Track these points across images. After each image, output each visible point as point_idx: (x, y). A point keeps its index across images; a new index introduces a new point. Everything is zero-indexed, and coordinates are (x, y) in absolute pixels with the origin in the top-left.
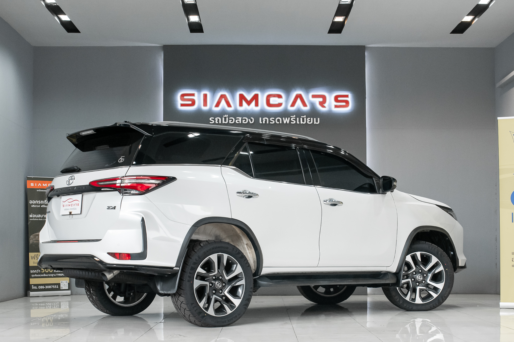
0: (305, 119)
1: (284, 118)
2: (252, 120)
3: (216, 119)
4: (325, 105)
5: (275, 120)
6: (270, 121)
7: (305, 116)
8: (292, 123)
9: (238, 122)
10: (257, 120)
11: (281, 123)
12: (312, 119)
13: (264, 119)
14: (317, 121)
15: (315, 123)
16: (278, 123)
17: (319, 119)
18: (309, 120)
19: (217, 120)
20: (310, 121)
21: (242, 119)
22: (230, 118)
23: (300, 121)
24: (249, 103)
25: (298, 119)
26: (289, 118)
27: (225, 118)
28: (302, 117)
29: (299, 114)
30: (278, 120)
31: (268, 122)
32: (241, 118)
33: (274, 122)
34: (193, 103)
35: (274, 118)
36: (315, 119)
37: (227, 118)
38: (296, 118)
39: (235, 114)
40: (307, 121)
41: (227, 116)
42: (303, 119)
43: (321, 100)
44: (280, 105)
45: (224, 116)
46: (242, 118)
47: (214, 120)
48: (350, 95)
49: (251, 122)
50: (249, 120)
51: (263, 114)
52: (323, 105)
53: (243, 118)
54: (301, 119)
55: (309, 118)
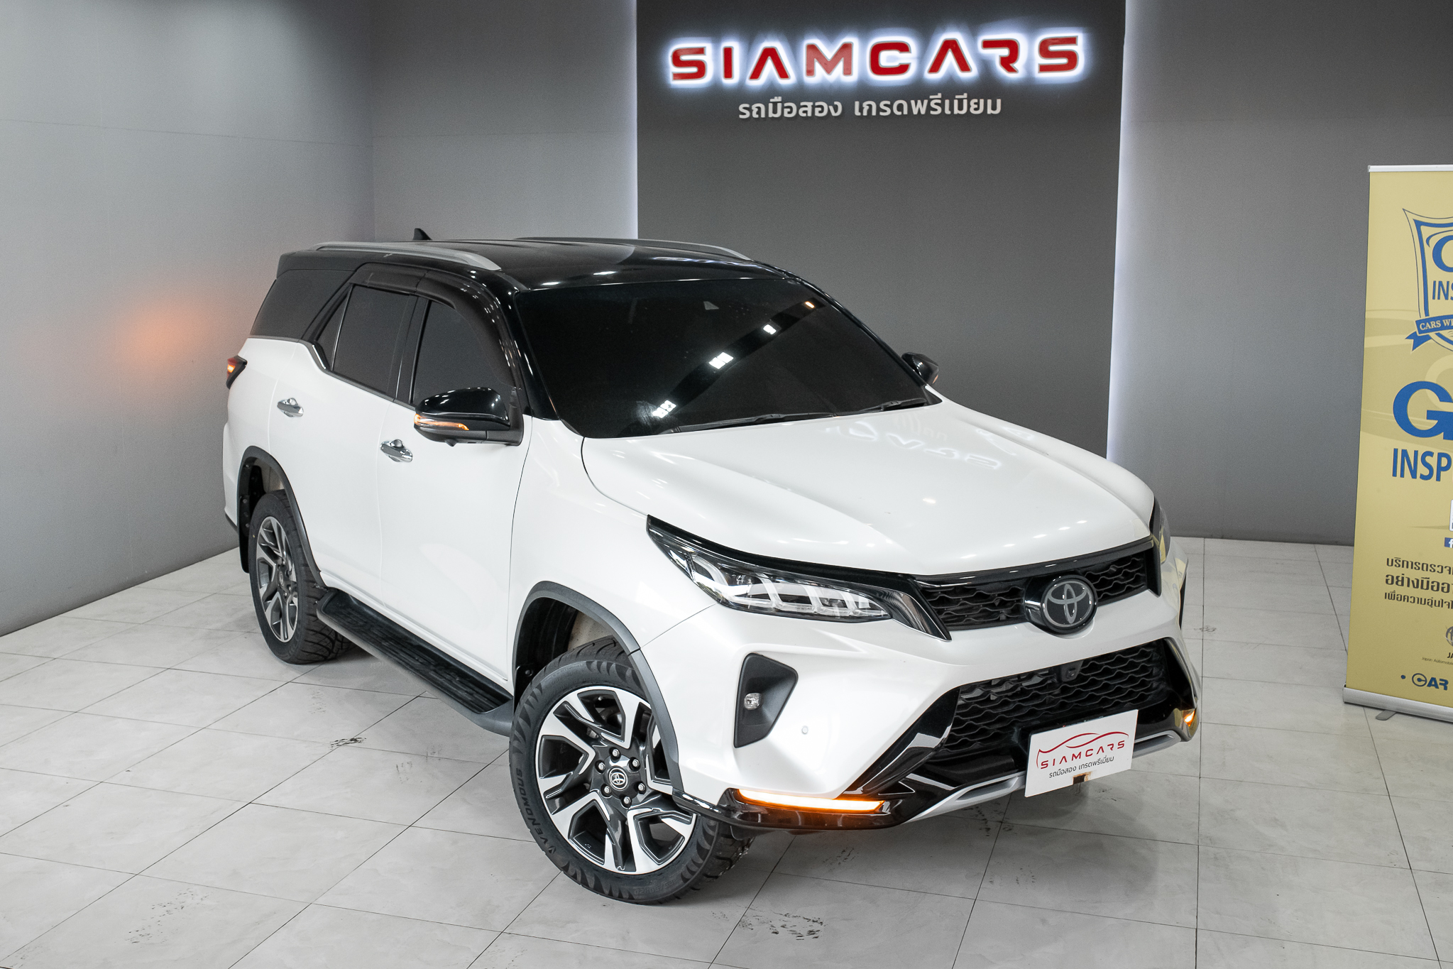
0: (965, 102)
1: (913, 102)
2: (836, 108)
3: (754, 107)
4: (1016, 65)
5: (890, 106)
6: (879, 109)
7: (965, 95)
8: (932, 112)
9: (805, 115)
10: (848, 108)
11: (905, 112)
12: (982, 101)
13: (865, 105)
14: (994, 108)
15: (990, 111)
16: (900, 113)
17: (999, 102)
18: (975, 103)
19: (755, 110)
20: (976, 106)
21: (814, 107)
22: (786, 105)
23: (951, 108)
24: (829, 67)
25: (947, 102)
26: (926, 102)
27: (775, 104)
28: (957, 97)
29: (950, 89)
30: (900, 107)
31: (874, 113)
32: (811, 104)
33: (889, 112)
34: (701, 72)
35: (888, 103)
36: (989, 102)
37: (779, 106)
38: (943, 99)
39: (799, 94)
40: (969, 106)
41: (779, 99)
42: (961, 101)
43: (1005, 52)
44: (903, 69)
45: (772, 100)
46: (814, 104)
47: (750, 109)
48: (1081, 36)
49: (834, 114)
50: (831, 108)
51: (864, 92)
52: (1011, 65)
53: (817, 104)
54: (956, 102)
55: (976, 101)
